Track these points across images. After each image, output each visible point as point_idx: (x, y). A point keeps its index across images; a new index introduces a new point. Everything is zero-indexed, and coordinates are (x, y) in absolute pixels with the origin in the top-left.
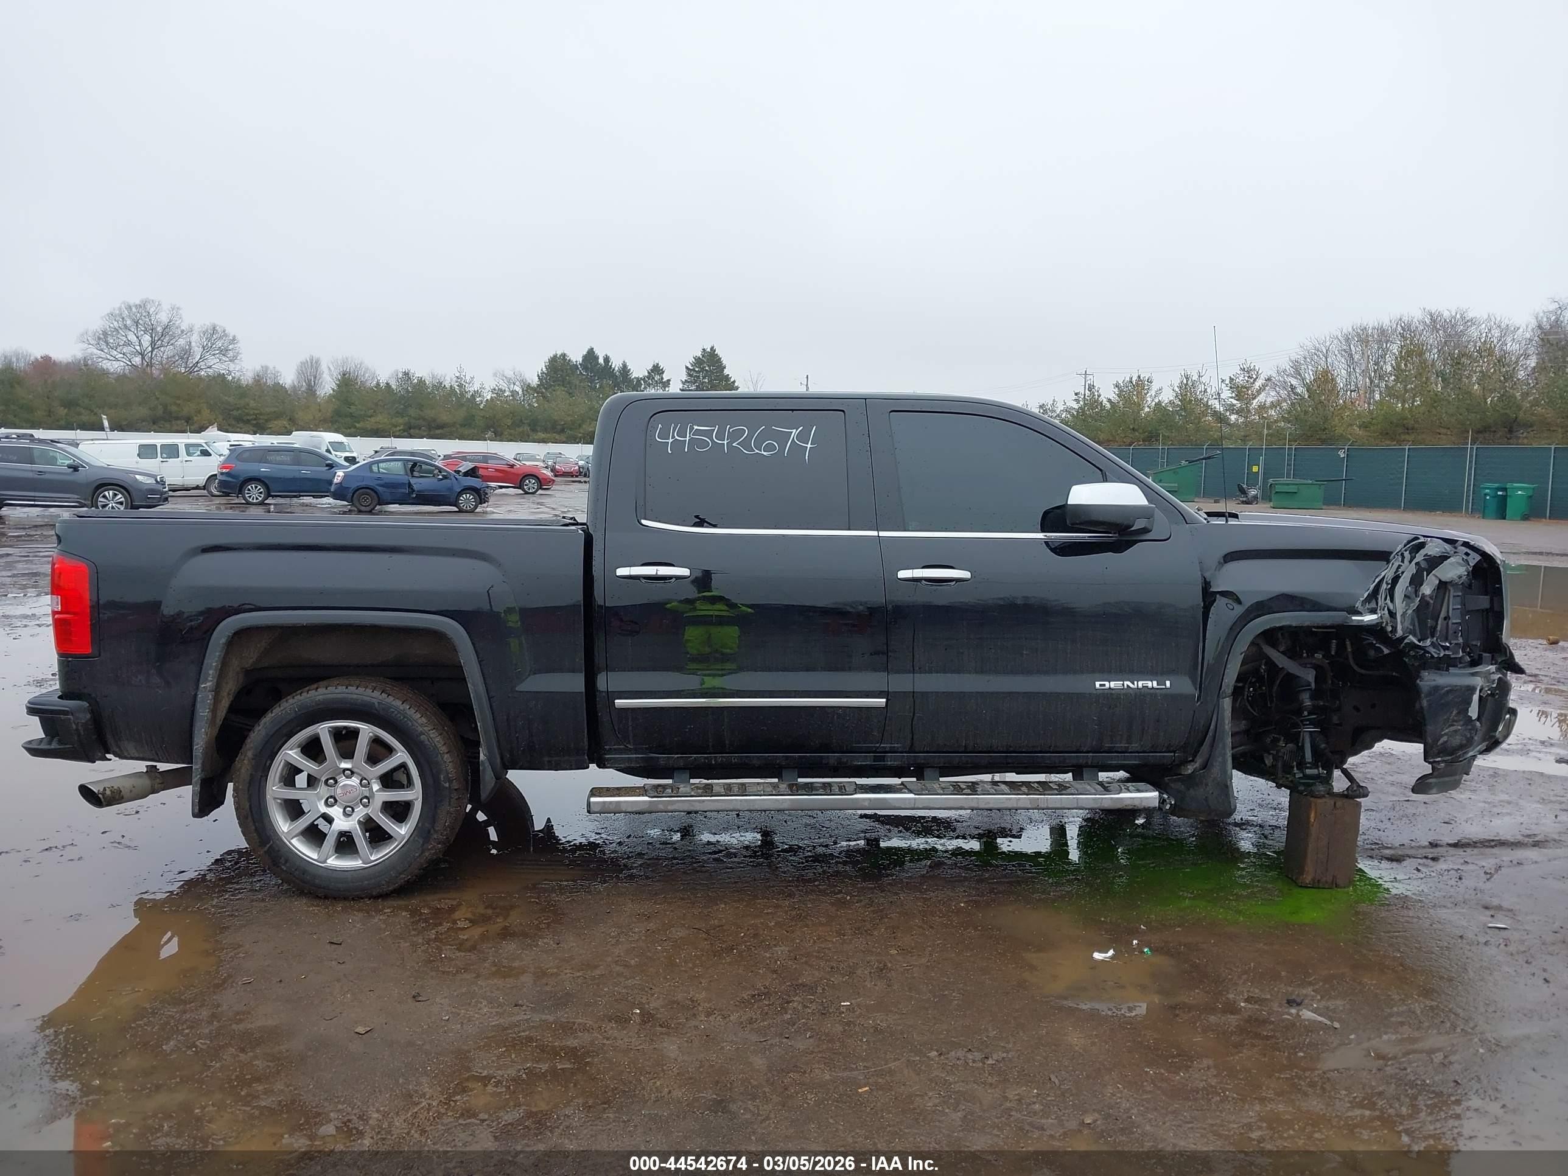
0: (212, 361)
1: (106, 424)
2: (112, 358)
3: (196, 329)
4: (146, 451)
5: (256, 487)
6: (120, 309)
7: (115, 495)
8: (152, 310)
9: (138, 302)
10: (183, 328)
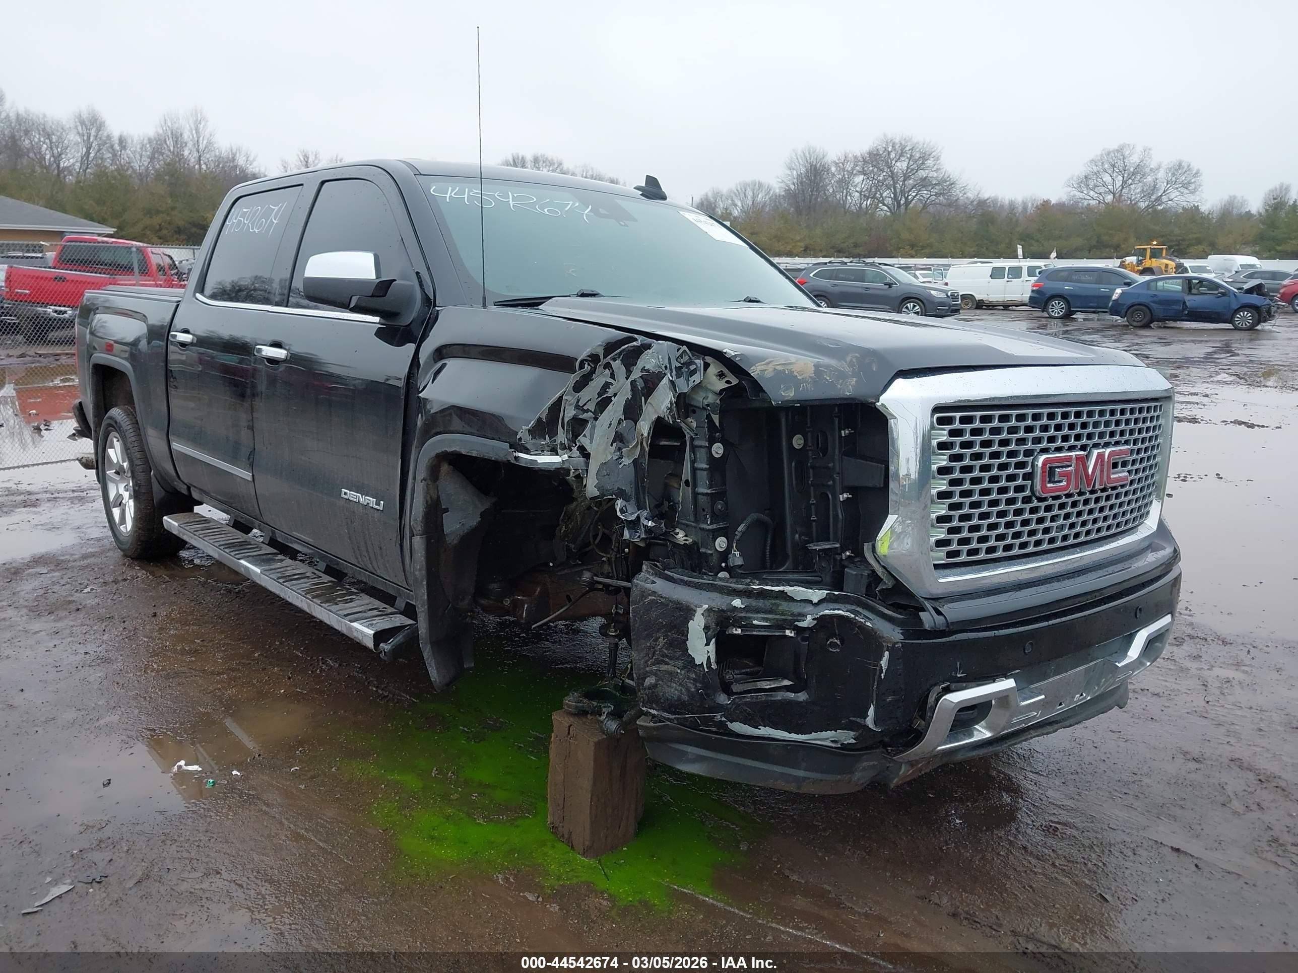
0: (1174, 194)
1: (1020, 252)
2: (1090, 198)
3: (1164, 165)
4: (997, 273)
5: (1059, 303)
6: (1102, 155)
7: (914, 306)
8: (1127, 153)
9: (1116, 148)
10: (1151, 166)
